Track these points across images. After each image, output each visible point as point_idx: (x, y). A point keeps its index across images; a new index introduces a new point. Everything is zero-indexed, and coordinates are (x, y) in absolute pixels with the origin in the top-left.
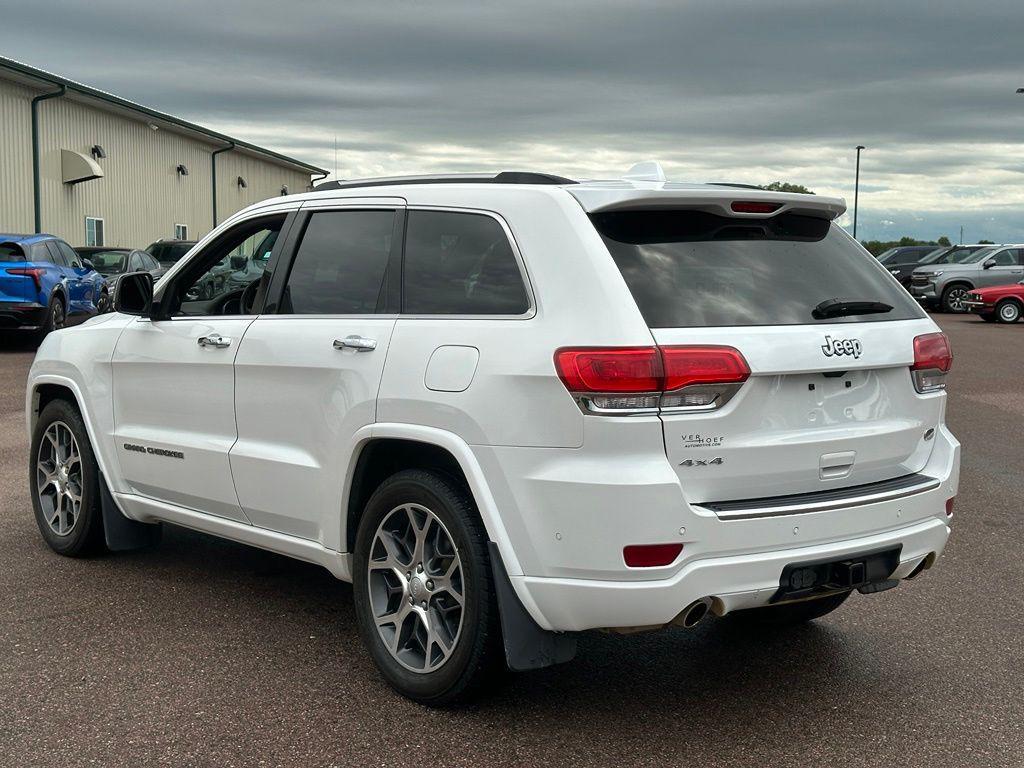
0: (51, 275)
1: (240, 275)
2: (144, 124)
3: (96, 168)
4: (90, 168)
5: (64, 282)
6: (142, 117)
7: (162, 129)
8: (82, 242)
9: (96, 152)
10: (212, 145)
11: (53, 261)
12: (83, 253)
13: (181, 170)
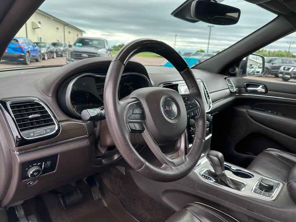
0: (26, 47)
1: (70, 49)
2: (50, 18)
3: (39, 26)
4: (38, 26)
5: (29, 49)
6: (49, 16)
7: (53, 19)
8: (37, 41)
9: (39, 23)
10: (64, 24)
11: (27, 44)
12: (37, 43)
13: (58, 28)
